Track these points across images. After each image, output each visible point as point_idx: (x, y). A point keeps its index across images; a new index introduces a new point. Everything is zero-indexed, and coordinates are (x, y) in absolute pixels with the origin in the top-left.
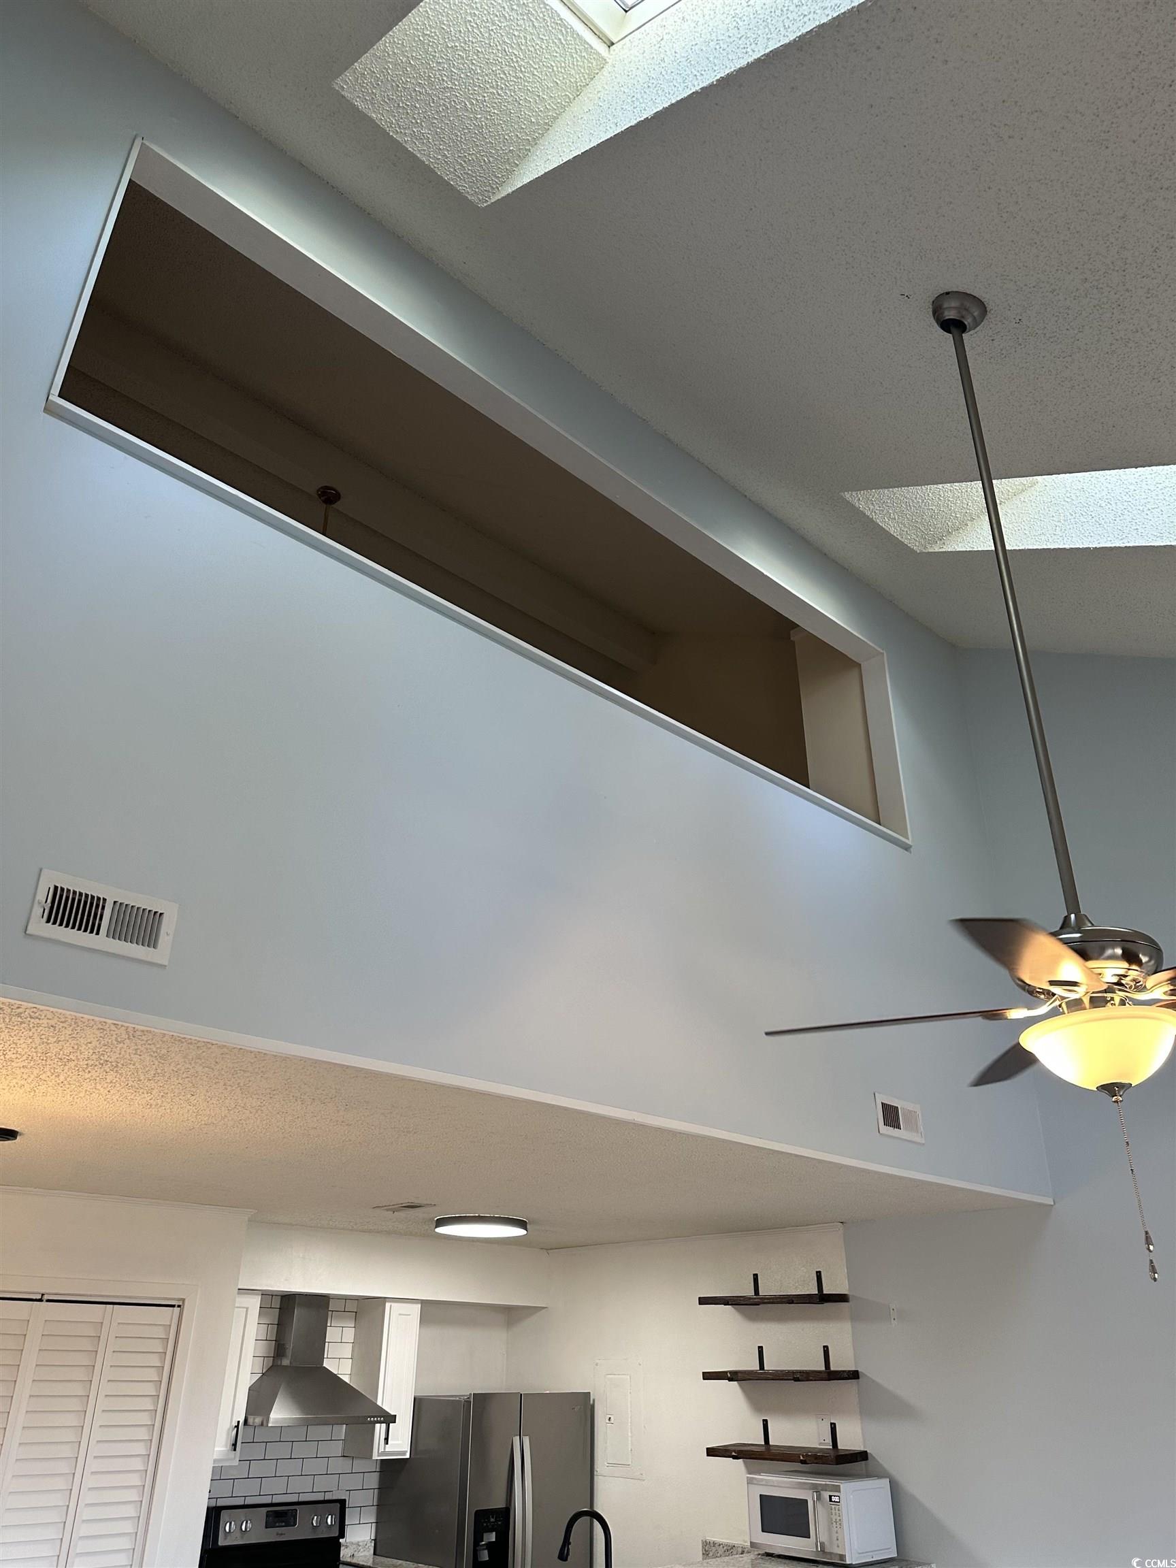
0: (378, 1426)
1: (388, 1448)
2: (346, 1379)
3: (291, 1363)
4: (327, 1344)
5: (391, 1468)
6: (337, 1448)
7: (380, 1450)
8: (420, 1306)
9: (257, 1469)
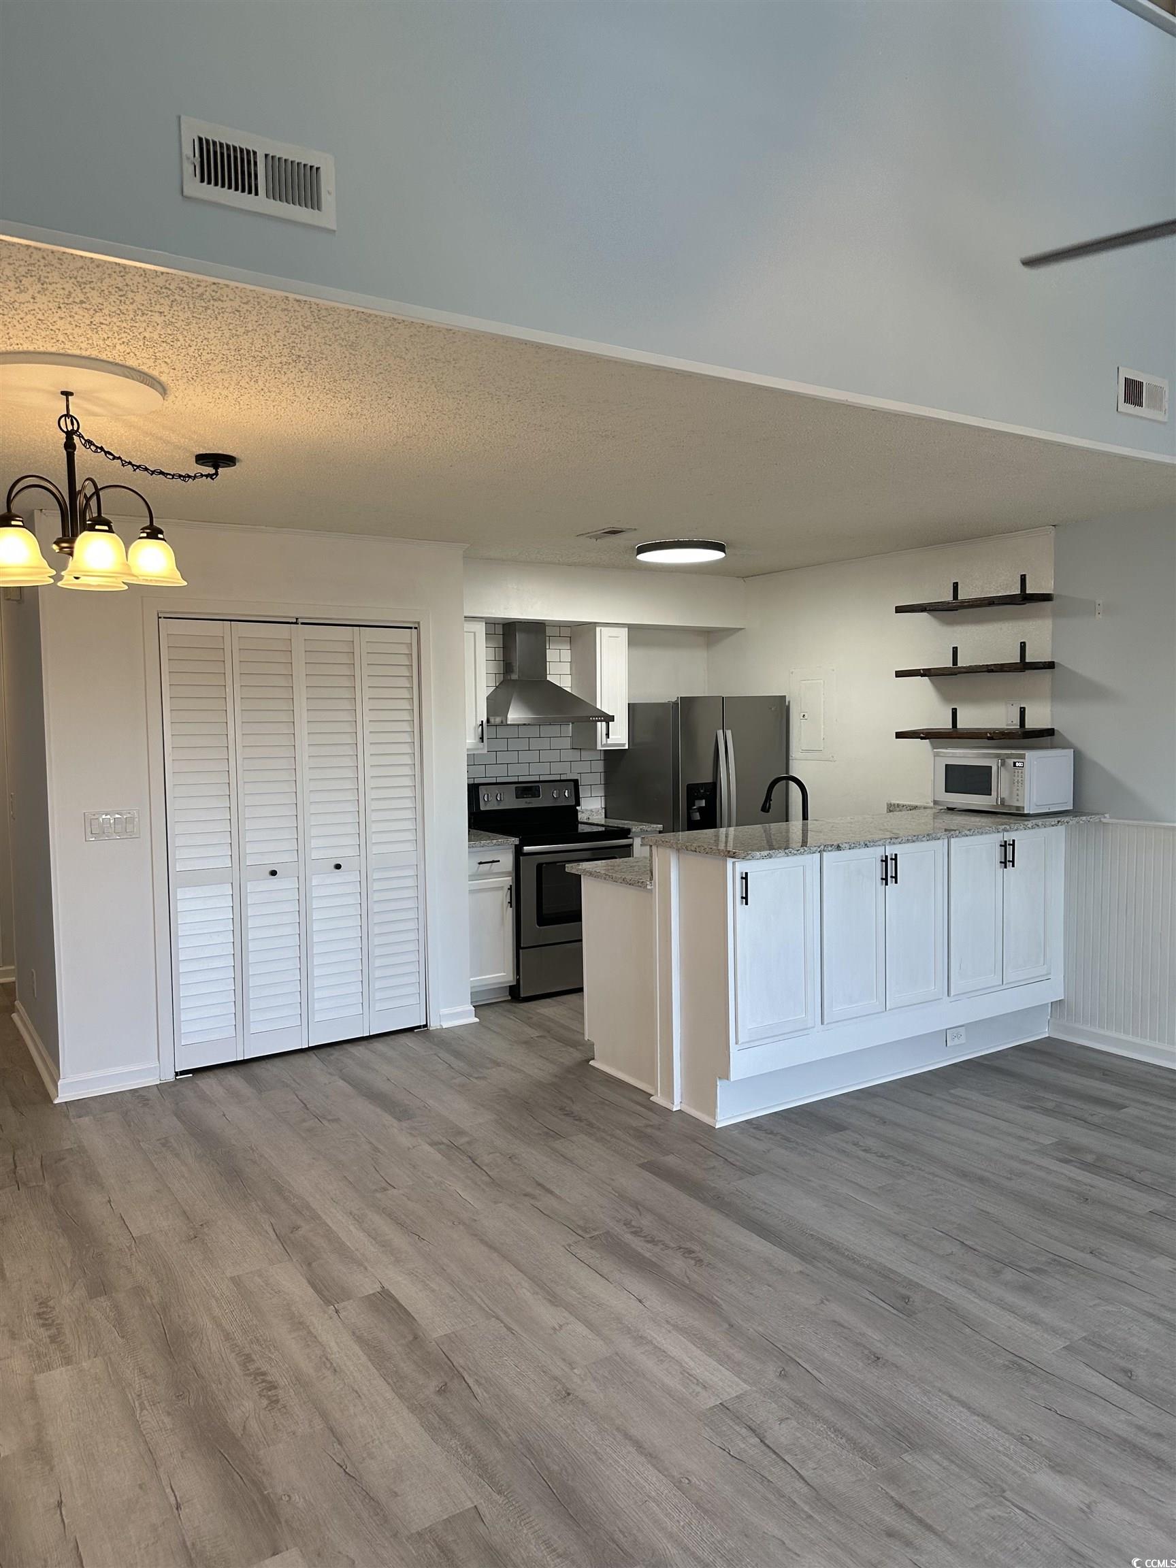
0: (599, 724)
1: (609, 741)
2: (569, 690)
3: (519, 677)
4: (548, 663)
5: (613, 757)
6: (567, 743)
7: (602, 743)
8: (627, 629)
9: (502, 758)
